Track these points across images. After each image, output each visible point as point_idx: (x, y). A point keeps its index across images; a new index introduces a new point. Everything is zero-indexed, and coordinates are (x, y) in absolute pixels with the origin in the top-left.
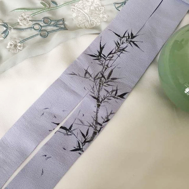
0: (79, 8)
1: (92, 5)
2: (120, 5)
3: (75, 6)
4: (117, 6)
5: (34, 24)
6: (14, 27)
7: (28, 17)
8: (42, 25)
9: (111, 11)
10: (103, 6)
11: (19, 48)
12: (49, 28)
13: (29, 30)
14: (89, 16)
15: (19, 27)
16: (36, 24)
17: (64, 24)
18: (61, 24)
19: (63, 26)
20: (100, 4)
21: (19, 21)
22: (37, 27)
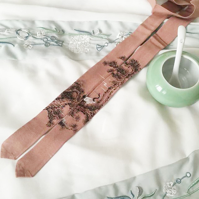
0: (76, 40)
1: (84, 41)
2: (100, 47)
3: (74, 37)
4: (98, 46)
5: (44, 38)
6: (33, 36)
7: (44, 33)
8: (49, 40)
9: (93, 48)
10: (90, 43)
11: (29, 48)
12: (52, 43)
13: (40, 40)
14: (78, 46)
15: (35, 37)
16: (46, 38)
17: (62, 44)
18: (60, 43)
19: (60, 45)
20: (89, 41)
21: (38, 34)
22: (45, 40)
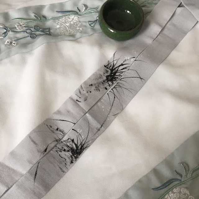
0: (62, 22)
1: (72, 21)
3: (59, 20)
4: (90, 23)
8: (33, 30)
9: (85, 26)
10: (80, 22)
11: (13, 45)
14: (69, 28)
15: (16, 30)
16: (28, 29)
18: (47, 31)
21: (16, 26)
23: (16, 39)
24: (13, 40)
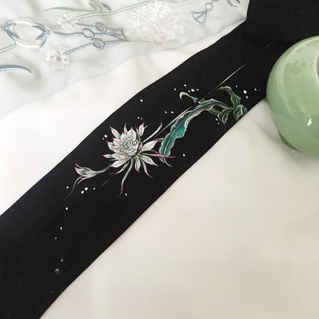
1: (160, 13)
2: (199, 15)
4: (196, 15)
6: (54, 31)
7: (74, 20)
9: (188, 22)
10: (175, 14)
11: (65, 63)
12: (106, 37)
13: (77, 36)
14: (159, 27)
15: (60, 31)
17: (123, 34)
18: (119, 35)
19: (123, 37)
20: (171, 12)
21: (60, 23)
22: (87, 33)
23: (66, 51)
24: (62, 52)
